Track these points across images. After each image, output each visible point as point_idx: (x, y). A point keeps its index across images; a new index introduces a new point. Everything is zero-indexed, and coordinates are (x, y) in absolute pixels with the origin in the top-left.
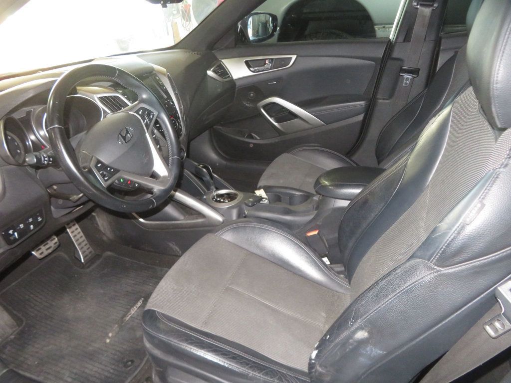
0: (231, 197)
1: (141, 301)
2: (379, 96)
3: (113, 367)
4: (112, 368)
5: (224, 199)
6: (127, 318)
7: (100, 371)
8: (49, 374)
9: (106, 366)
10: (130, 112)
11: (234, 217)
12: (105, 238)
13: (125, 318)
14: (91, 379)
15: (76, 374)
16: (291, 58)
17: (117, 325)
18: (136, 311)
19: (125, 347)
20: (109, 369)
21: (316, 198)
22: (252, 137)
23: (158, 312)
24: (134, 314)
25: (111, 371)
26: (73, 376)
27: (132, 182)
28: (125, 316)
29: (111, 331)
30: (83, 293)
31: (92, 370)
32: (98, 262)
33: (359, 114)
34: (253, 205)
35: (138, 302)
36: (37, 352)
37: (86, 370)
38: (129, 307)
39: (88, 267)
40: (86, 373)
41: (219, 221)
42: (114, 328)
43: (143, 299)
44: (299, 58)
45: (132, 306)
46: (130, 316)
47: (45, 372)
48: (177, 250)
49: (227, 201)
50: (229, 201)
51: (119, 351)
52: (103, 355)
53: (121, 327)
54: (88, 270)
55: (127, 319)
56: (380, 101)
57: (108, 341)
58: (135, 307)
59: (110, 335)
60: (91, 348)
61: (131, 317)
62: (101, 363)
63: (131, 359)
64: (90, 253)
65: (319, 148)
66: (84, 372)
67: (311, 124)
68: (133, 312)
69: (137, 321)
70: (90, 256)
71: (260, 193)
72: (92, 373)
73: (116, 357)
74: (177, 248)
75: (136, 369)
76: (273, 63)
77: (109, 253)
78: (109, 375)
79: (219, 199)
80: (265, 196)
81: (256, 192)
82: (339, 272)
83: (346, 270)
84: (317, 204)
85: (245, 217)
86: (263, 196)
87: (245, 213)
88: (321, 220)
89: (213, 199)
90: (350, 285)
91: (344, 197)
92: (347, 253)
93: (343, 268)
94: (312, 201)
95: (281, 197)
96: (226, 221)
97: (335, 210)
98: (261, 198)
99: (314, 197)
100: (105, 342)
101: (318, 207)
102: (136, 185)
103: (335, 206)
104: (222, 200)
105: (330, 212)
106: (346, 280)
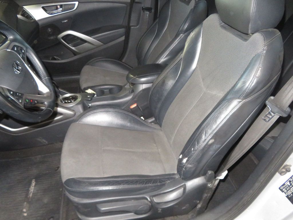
2: (131, 25)
5: (70, 100)
6: (31, 195)
10: (8, 50)
13: (28, 196)
16: (75, 4)
17: (25, 203)
18: (34, 189)
19: (41, 212)
21: (127, 86)
22: (55, 59)
23: (75, 178)
24: (33, 191)
27: (32, 100)
29: (23, 208)
33: (122, 36)
34: (91, 99)
35: (31, 183)
41: (72, 114)
42: (25, 205)
43: (34, 180)
44: (80, 3)
45: (29, 187)
46: (31, 193)
48: (44, 142)
49: (73, 101)
50: (74, 101)
51: (38, 217)
53: (30, 203)
56: (132, 27)
57: (25, 215)
58: (32, 187)
59: (25, 210)
61: (33, 194)
65: (104, 59)
67: (96, 46)
68: (32, 190)
69: (39, 194)
71: (90, 91)
74: (43, 140)
76: (63, 8)
79: (66, 101)
80: (95, 93)
81: (87, 91)
82: (151, 122)
83: (156, 120)
84: (132, 89)
85: (89, 108)
86: (93, 93)
87: (89, 105)
88: (137, 97)
89: (62, 102)
90: (161, 126)
91: (148, 82)
92: (157, 111)
93: (153, 119)
94: (126, 89)
95: (104, 91)
96: (76, 113)
97: (144, 90)
98: (94, 94)
99: (126, 87)
100: (24, 216)
101: (133, 91)
102: (36, 102)
103: (143, 88)
104: (69, 101)
105: (141, 92)
106: (156, 125)
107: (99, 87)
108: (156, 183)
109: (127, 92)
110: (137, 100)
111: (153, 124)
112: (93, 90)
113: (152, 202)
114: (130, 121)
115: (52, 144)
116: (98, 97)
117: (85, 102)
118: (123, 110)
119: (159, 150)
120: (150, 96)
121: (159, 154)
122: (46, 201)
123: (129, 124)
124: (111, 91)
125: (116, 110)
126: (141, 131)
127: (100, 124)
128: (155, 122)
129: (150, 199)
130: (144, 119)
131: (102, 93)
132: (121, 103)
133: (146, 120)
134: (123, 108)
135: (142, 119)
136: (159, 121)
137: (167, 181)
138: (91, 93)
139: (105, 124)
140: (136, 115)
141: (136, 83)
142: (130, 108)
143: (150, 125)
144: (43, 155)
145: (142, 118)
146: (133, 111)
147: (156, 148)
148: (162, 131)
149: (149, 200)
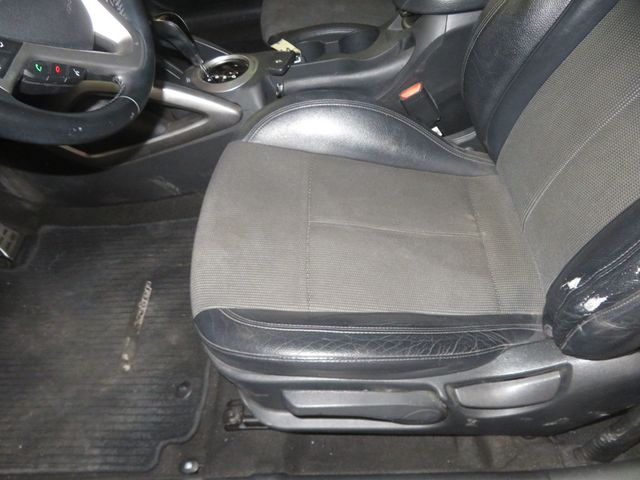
0: (237, 68)
1: (148, 286)
3: (159, 404)
4: (159, 407)
5: (228, 75)
6: (141, 321)
7: (140, 418)
8: (52, 456)
9: (147, 407)
11: (258, 103)
12: (28, 206)
13: (135, 323)
14: (133, 436)
15: (103, 439)
17: (128, 339)
18: (149, 306)
19: (161, 367)
20: (155, 409)
21: (395, 27)
23: (224, 310)
24: (147, 311)
25: (160, 412)
26: (99, 444)
28: (134, 318)
29: (122, 352)
30: (38, 307)
31: (125, 423)
32: (35, 250)
35: (143, 290)
36: (11, 430)
37: (117, 427)
38: (133, 303)
39: (23, 262)
40: (119, 431)
41: (234, 116)
42: (127, 344)
43: (150, 283)
45: (138, 300)
46: (142, 316)
47: (45, 456)
48: (170, 188)
49: (233, 76)
50: (238, 76)
51: (153, 377)
52: (131, 392)
53: (136, 339)
54: (25, 267)
55: (141, 323)
57: (127, 367)
58: (143, 300)
59: (126, 357)
60: (104, 389)
61: (145, 317)
62: (135, 407)
63: (182, 381)
64: (13, 237)
66: (114, 431)
68: (145, 309)
69: (159, 320)
70: (14, 243)
72: (130, 427)
73: (154, 387)
74: (169, 184)
75: (200, 394)
77: (46, 228)
78: (159, 419)
79: (217, 77)
80: (296, 50)
81: (275, 46)
82: (463, 145)
83: (480, 137)
84: (409, 36)
85: (279, 97)
86: (292, 51)
87: (278, 89)
88: (424, 63)
89: (206, 79)
90: (494, 157)
91: (466, 7)
92: (489, 108)
93: (472, 135)
94: (389, 36)
95: (324, 45)
96: (245, 113)
97: (449, 37)
98: (293, 55)
99: (390, 28)
100: (124, 372)
101: (412, 42)
102: (77, 73)
103: (448, 30)
104: (225, 77)
105: (440, 45)
106: (477, 153)
107: (312, 34)
108: (469, 349)
109: (394, 45)
110: (422, 70)
111: (467, 149)
112: (294, 44)
113: (449, 401)
114: (398, 140)
115: (191, 193)
116: (306, 61)
117: (268, 78)
118: (379, 103)
119: (484, 234)
120: (467, 55)
121: (482, 246)
122: (173, 339)
123: (393, 149)
124: (344, 43)
125: (356, 104)
126: (430, 171)
127: (306, 147)
128: (478, 145)
129: (446, 393)
130: (441, 134)
131: (317, 51)
132: (371, 80)
133: (445, 138)
134: (378, 98)
135: (435, 134)
136: (489, 145)
137: (505, 342)
138: (285, 50)
139: (322, 148)
140: (419, 121)
141: (424, 11)
142: (398, 98)
143: (458, 153)
144: (173, 221)
145: (436, 129)
146: (408, 109)
147: (474, 225)
148: (496, 173)
149: (441, 394)
